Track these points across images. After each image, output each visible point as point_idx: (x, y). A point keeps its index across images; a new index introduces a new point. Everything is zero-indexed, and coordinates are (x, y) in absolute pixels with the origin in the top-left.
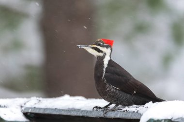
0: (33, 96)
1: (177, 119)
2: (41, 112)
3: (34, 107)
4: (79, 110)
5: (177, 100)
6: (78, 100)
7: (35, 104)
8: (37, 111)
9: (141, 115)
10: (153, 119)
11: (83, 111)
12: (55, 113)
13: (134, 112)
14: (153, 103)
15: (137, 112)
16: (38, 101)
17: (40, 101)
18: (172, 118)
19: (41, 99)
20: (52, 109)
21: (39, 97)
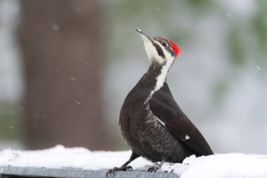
0: (6, 148)
2: (20, 173)
3: (9, 166)
4: (79, 170)
5: (234, 152)
6: (78, 153)
7: (10, 160)
8: (13, 172)
9: (178, 177)
11: (85, 171)
12: (41, 174)
13: (166, 172)
14: (197, 156)
15: (172, 172)
16: (15, 156)
17: (17, 155)
19: (19, 152)
20: (36, 169)
21: (16, 149)
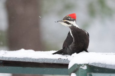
0: (2, 50)
1: (92, 64)
2: (7, 60)
3: (3, 57)
4: (30, 59)
6: (30, 52)
7: (3, 55)
8: (4, 59)
9: (69, 61)
10: (77, 64)
12: (15, 60)
13: (65, 59)
15: (67, 60)
16: (5, 53)
18: (89, 63)
20: (14, 58)
